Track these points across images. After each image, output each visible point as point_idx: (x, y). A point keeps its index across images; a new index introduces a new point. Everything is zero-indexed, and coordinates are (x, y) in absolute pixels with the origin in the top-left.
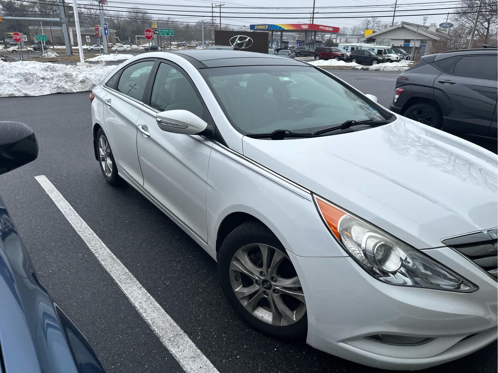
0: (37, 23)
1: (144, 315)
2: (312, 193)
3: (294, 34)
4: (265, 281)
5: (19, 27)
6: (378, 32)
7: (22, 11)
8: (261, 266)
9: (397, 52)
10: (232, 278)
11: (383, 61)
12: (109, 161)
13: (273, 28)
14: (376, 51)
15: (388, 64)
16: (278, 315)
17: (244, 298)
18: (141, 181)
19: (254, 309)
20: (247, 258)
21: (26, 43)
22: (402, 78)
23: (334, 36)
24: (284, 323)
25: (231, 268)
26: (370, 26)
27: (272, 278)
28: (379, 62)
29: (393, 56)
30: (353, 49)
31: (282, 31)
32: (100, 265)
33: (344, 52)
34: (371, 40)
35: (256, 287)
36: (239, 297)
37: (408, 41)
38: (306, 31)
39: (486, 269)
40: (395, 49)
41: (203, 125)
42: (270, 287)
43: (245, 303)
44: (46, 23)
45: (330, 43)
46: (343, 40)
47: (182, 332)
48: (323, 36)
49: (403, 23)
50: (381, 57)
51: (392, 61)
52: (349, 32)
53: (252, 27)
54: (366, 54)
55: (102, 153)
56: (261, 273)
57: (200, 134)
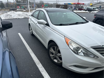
0: (22, 4)
1: (33, 59)
2: (64, 36)
3: (74, 5)
4: (56, 54)
5: (19, 5)
6: (94, 4)
7: (20, 2)
8: (55, 51)
9: (98, 9)
10: (50, 53)
11: (94, 11)
12: (31, 31)
13: (69, 4)
14: (93, 8)
15: (95, 11)
16: (58, 61)
17: (52, 57)
18: (36, 34)
19: (54, 59)
20: (52, 49)
21: (20, 8)
22: (96, 14)
23: (83, 5)
24: (59, 63)
25: (50, 51)
26: (92, 3)
27: (57, 53)
28: (93, 11)
29: (97, 9)
30: (87, 8)
31: (71, 4)
32: (27, 50)
33: (85, 9)
34: (91, 6)
35: (54, 55)
36: (51, 57)
37: (100, 6)
38: (77, 4)
39: (101, 54)
40: (97, 8)
41: (46, 23)
42: (57, 55)
43: (52, 58)
44: (24, 4)
45: (82, 7)
46: (85, 6)
47: (40, 63)
48: (81, 5)
49: (100, 2)
50: (94, 10)
51: (96, 11)
52: (87, 4)
53: (65, 4)
54: (90, 9)
55: (30, 29)
56: (55, 52)
57: (45, 24)
